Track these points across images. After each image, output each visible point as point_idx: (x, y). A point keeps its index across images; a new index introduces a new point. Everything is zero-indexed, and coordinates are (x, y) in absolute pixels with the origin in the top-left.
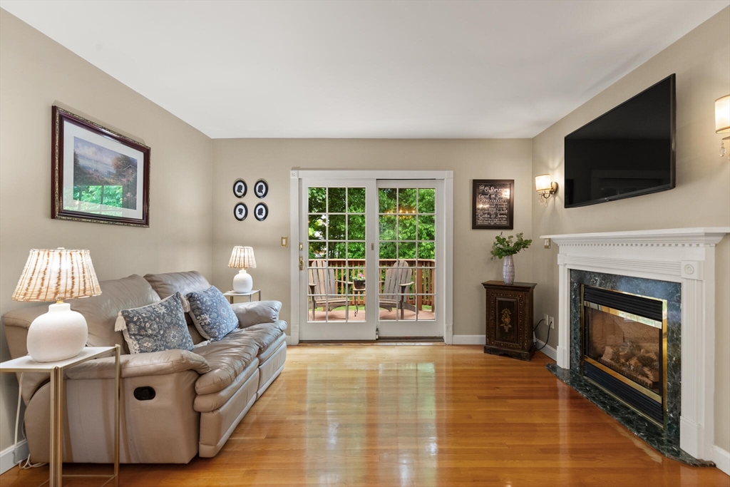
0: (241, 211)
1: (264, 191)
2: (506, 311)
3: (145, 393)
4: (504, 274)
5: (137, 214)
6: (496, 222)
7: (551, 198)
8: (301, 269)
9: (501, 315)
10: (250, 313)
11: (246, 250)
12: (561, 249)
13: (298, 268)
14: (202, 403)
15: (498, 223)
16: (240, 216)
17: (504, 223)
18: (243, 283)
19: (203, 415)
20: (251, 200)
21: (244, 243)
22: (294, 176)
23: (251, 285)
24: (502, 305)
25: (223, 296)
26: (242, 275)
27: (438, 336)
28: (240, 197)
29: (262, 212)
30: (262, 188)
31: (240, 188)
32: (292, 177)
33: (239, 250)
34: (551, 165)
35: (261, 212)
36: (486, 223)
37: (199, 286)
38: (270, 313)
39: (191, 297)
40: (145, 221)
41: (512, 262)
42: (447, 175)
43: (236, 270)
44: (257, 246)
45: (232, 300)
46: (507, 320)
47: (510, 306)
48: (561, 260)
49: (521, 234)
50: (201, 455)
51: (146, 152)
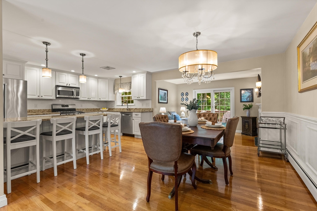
1: (187, 95)
2: (247, 124)
5: (166, 102)
9: (245, 124)
16: (182, 100)
17: (251, 100)
18: (183, 114)
20: (185, 97)
22: (194, 91)
23: (184, 115)
24: (246, 122)
25: (180, 117)
26: (183, 113)
31: (182, 95)
35: (187, 99)
37: (175, 114)
39: (174, 115)
40: (167, 103)
41: (249, 112)
42: (233, 88)
43: (182, 112)
45: (181, 117)
46: (247, 126)
47: (248, 122)
48: (259, 110)
51: (167, 91)
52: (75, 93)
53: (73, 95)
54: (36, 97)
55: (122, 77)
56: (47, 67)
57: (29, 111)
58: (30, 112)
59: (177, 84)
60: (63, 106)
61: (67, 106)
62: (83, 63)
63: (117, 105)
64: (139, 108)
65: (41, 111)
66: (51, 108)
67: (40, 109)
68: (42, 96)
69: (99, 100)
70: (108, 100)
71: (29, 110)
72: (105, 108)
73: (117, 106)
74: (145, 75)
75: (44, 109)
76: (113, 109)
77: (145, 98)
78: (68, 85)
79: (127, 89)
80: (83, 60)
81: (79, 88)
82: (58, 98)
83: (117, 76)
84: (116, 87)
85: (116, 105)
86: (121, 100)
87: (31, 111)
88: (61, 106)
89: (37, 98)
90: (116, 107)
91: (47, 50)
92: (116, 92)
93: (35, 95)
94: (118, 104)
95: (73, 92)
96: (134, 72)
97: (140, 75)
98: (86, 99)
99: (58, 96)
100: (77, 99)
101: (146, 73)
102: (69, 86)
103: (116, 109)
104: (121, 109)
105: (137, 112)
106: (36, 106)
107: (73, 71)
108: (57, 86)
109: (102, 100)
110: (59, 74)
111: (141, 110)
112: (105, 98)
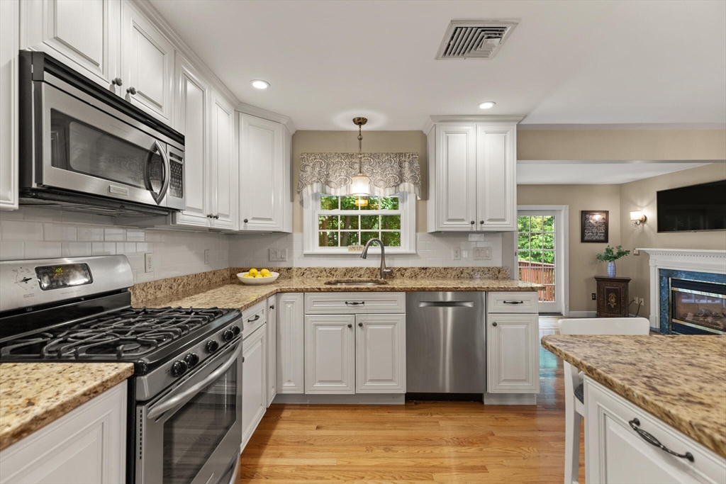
2: (612, 295)
4: (609, 271)
6: (597, 238)
7: (641, 225)
9: (608, 297)
12: (651, 257)
15: (598, 238)
17: (602, 238)
24: (609, 291)
27: (557, 312)
34: (639, 203)
36: (590, 238)
41: (615, 264)
42: (564, 208)
46: (613, 300)
47: (615, 291)
48: (651, 263)
49: (620, 247)
55: (365, 121)
63: (306, 252)
64: (440, 264)
69: (241, 227)
73: (306, 256)
78: (120, 92)
79: (381, 183)
85: (297, 252)
90: (299, 263)
98: (202, 221)
103: (303, 272)
104: (336, 270)
111: (454, 273)
112: (270, 219)
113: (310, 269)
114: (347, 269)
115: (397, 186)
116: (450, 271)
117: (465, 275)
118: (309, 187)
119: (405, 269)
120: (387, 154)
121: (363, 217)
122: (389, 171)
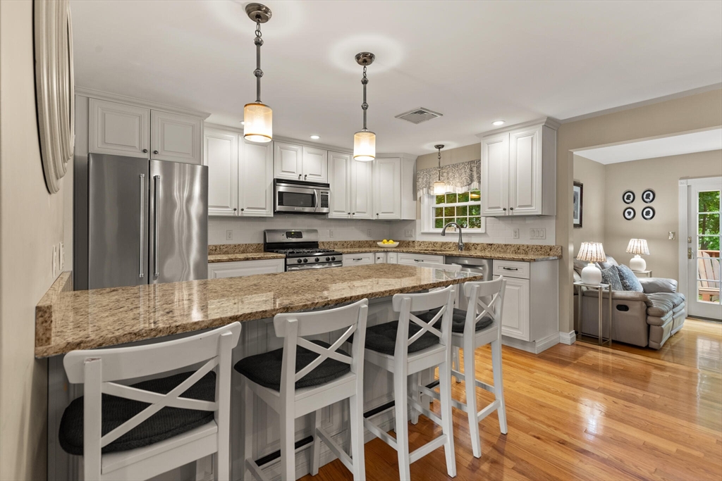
0: (629, 213)
1: (651, 197)
3: (623, 308)
8: (690, 257)
10: (650, 284)
11: (642, 242)
13: (687, 257)
14: (651, 320)
16: (629, 217)
18: (639, 264)
19: (652, 326)
20: (639, 205)
21: (639, 237)
23: (645, 267)
25: (631, 271)
26: (638, 259)
28: (628, 203)
29: (649, 213)
30: (649, 195)
31: (628, 197)
32: (679, 185)
33: (636, 242)
38: (670, 286)
39: (618, 269)
40: (581, 224)
43: (633, 255)
44: (649, 238)
50: (650, 346)
51: (581, 186)
52: (318, 201)
53: (313, 205)
54: (228, 212)
55: (443, 146)
56: (258, 100)
57: (214, 248)
58: (215, 250)
59: (605, 164)
60: (289, 234)
61: (299, 235)
62: (365, 89)
63: (422, 231)
64: (502, 242)
65: (242, 249)
66: (262, 242)
67: (237, 242)
68: (242, 210)
69: (375, 218)
70: (399, 218)
71: (216, 246)
72: (391, 241)
73: (423, 234)
74: (538, 132)
75: (247, 243)
76: (411, 244)
77: (536, 209)
78: (302, 179)
79: (459, 184)
80: (365, 77)
81: (328, 185)
82: (279, 213)
83: (430, 148)
84: (420, 180)
85: (418, 231)
86: (433, 217)
87: (218, 249)
88: (285, 235)
89: (232, 215)
90: (419, 238)
91: (258, 36)
92: (420, 194)
93: (227, 207)
94: (426, 229)
95: (313, 195)
96: (498, 124)
97: (515, 134)
98: (344, 216)
99: (278, 208)
100: (323, 217)
101: (541, 126)
102: (304, 180)
103: (421, 244)
104: (437, 243)
105: (513, 260)
106: (229, 235)
107: (315, 138)
108: (277, 181)
109: (382, 217)
110: (281, 148)
111: (512, 249)
112: (392, 213)
113: (423, 242)
114: (442, 243)
115: (469, 185)
116: (509, 247)
117: (521, 251)
118: (421, 191)
119: (478, 244)
120: (463, 163)
121: (446, 208)
122: (463, 175)
